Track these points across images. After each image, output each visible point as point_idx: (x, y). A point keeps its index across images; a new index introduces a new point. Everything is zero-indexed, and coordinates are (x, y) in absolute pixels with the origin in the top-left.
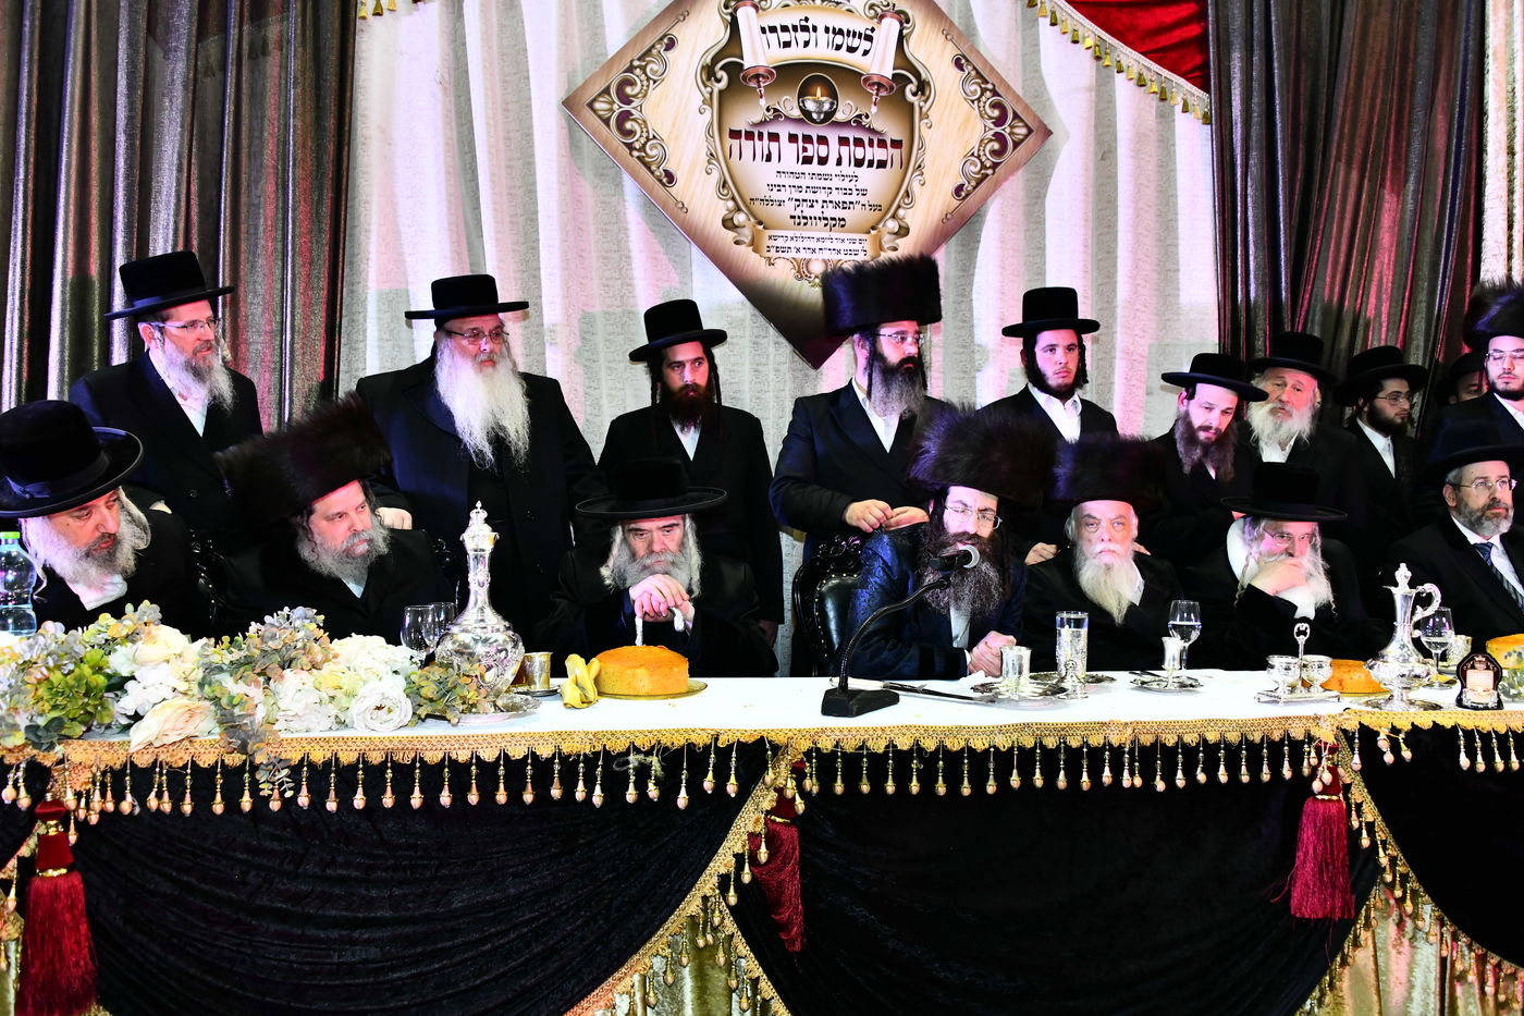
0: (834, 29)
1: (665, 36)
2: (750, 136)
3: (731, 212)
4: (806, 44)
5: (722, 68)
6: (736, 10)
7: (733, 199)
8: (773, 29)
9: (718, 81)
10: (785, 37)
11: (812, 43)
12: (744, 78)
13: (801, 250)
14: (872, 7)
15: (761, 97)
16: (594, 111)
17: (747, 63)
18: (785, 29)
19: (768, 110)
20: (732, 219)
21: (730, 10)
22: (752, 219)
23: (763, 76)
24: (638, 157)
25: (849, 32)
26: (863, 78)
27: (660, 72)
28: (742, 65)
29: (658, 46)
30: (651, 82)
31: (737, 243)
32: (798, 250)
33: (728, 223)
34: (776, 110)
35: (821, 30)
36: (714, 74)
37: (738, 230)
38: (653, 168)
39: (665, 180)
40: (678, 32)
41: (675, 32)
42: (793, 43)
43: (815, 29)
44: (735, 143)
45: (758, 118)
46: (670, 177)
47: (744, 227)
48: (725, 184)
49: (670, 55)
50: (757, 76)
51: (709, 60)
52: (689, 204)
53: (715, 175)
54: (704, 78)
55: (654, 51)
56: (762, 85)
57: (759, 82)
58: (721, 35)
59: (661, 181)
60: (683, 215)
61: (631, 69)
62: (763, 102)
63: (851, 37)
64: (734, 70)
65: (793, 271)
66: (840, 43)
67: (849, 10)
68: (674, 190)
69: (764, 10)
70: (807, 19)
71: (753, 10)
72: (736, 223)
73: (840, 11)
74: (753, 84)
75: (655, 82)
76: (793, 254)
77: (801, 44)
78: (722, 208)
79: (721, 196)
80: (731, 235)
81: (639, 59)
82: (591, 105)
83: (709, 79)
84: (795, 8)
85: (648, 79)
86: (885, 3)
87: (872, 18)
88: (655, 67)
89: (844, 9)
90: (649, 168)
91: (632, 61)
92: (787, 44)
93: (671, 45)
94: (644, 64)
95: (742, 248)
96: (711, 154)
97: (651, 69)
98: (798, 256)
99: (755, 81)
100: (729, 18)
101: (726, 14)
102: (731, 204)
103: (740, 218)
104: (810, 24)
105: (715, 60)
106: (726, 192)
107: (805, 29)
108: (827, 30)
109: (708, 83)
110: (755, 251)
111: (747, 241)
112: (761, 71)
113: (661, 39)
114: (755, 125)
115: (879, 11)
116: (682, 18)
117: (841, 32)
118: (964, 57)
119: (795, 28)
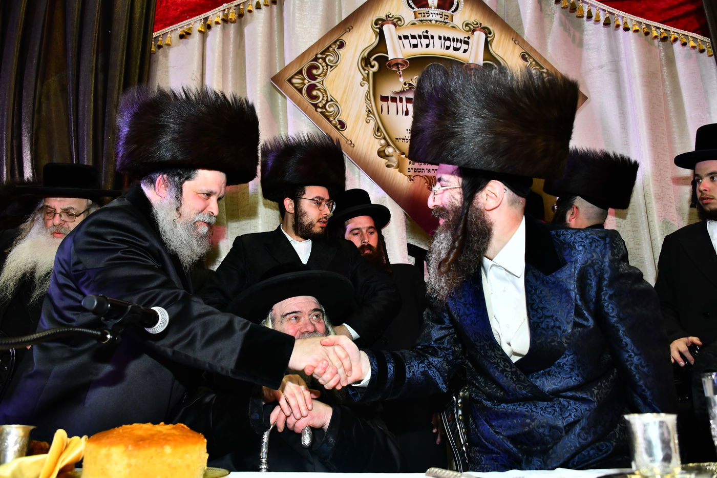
0: (444, 37)
1: (337, 40)
2: (394, 100)
3: (383, 146)
4: (428, 46)
5: (375, 59)
6: (382, 26)
7: (384, 138)
8: (406, 37)
9: (373, 67)
10: (414, 42)
11: (431, 45)
12: (389, 65)
13: (431, 171)
14: (467, 25)
15: (400, 76)
16: (292, 84)
17: (391, 56)
18: (413, 37)
19: (405, 84)
20: (384, 151)
21: (378, 26)
22: (398, 152)
23: (401, 64)
24: (321, 112)
25: (454, 39)
26: (465, 65)
27: (335, 61)
28: (387, 58)
29: (334, 46)
30: (329, 67)
31: (388, 166)
32: (429, 171)
33: (381, 154)
34: (410, 84)
35: (436, 38)
36: (370, 63)
37: (389, 158)
38: (331, 119)
39: (339, 127)
40: (347, 38)
41: (344, 38)
42: (419, 45)
43: (432, 37)
44: (385, 104)
45: (399, 88)
46: (343, 125)
47: (392, 156)
48: (379, 129)
49: (341, 52)
50: (397, 64)
51: (366, 54)
52: (355, 141)
53: (372, 124)
54: (363, 65)
55: (331, 49)
56: (401, 69)
57: (398, 68)
58: (373, 40)
59: (336, 127)
60: (351, 148)
61: (316, 59)
62: (401, 80)
63: (455, 43)
64: (383, 61)
65: (426, 184)
66: (449, 45)
67: (453, 27)
68: (345, 133)
69: (400, 26)
70: (427, 32)
71: (392, 27)
72: (387, 153)
73: (447, 28)
74: (395, 69)
75: (331, 67)
76: (426, 173)
77: (424, 46)
78: (377, 144)
79: (376, 137)
80: (383, 161)
81: (321, 54)
82: (290, 81)
83: (366, 66)
84: (419, 26)
85: (327, 65)
86: (475, 23)
87: (467, 31)
88: (332, 59)
89: (450, 26)
90: (328, 119)
91: (316, 55)
92: (415, 46)
93: (342, 45)
94: (324, 56)
95: (392, 169)
96: (369, 111)
97: (329, 60)
98: (429, 174)
99: (396, 67)
100: (378, 30)
101: (376, 28)
102: (383, 142)
103: (390, 150)
104: (429, 34)
105: (371, 54)
106: (379, 134)
107: (426, 37)
108: (440, 38)
109: (366, 68)
110: (401, 171)
111: (395, 165)
112: (400, 61)
113: (335, 42)
114: (397, 93)
115: (472, 27)
116: (348, 30)
117: (449, 39)
118: (527, 54)
119: (420, 37)
